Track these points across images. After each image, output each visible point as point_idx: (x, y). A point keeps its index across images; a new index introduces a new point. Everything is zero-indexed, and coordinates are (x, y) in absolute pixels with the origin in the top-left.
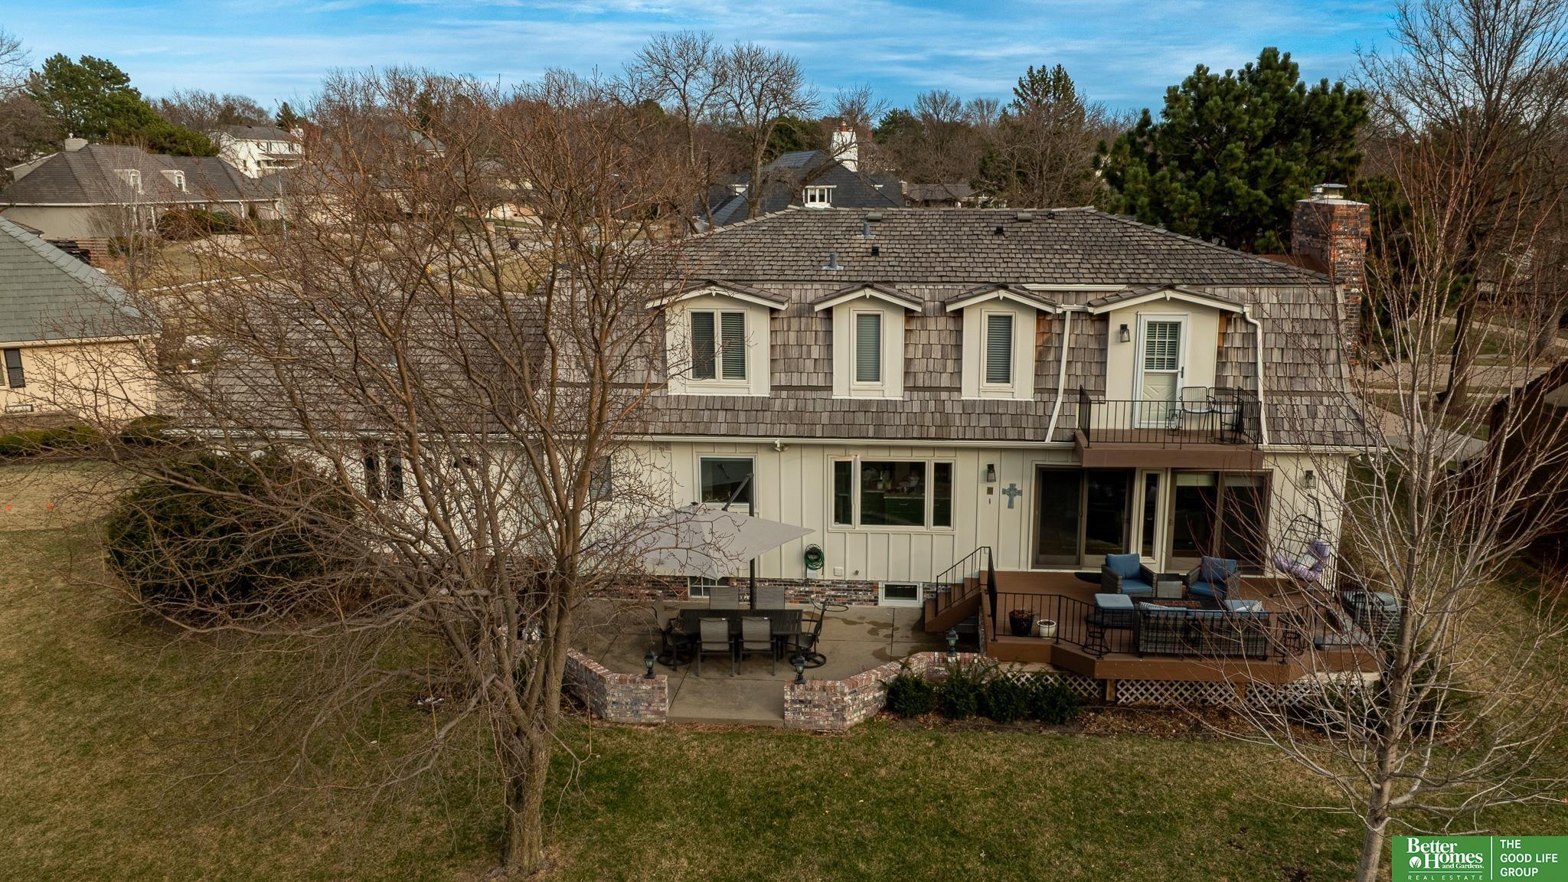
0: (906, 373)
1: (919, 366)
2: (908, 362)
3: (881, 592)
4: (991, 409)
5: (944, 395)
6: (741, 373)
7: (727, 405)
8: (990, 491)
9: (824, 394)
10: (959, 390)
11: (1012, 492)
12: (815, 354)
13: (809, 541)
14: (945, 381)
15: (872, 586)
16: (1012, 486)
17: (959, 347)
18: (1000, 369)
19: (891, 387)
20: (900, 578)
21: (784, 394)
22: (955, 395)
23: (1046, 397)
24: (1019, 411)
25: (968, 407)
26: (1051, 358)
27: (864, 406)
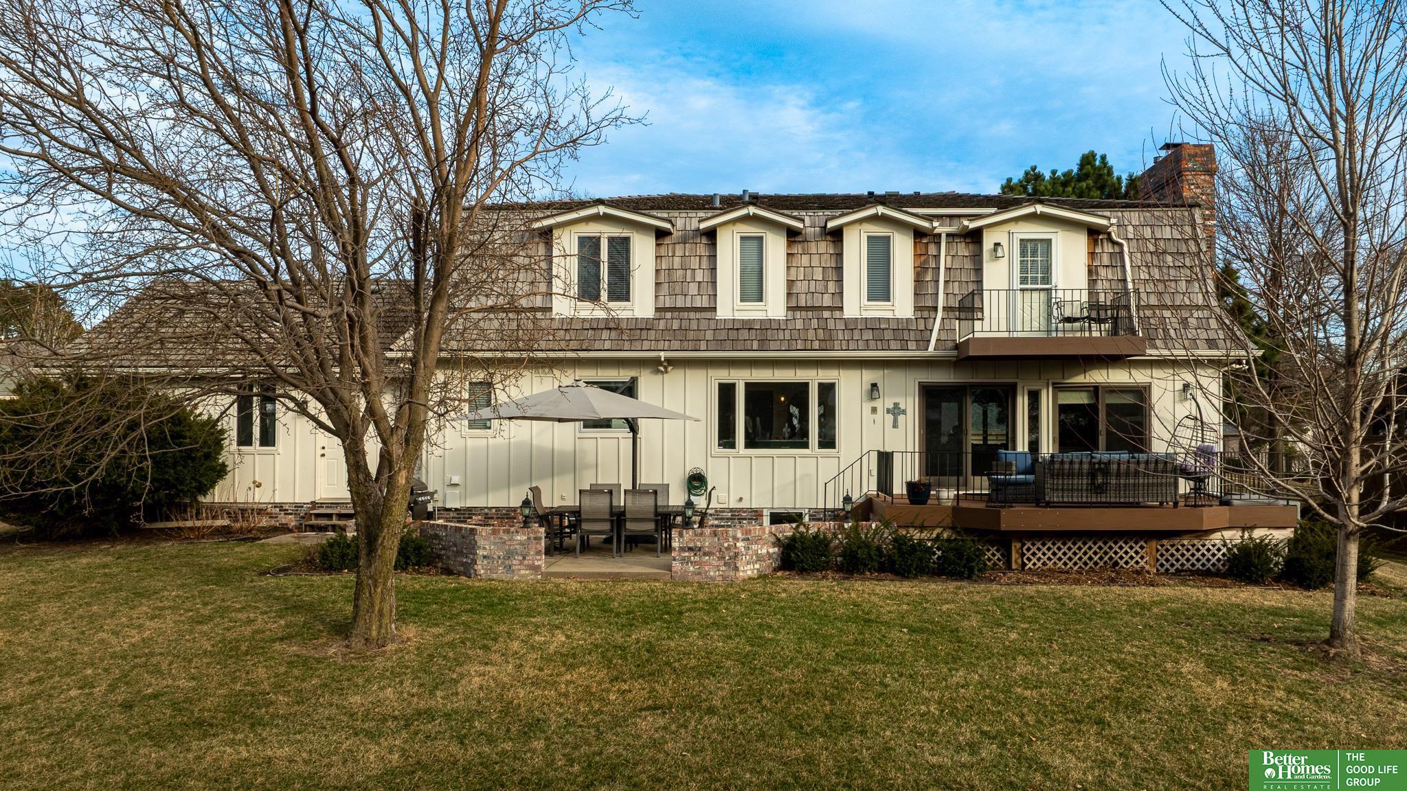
0: (789, 294)
1: (801, 287)
2: (790, 283)
4: (874, 327)
5: (826, 314)
6: (627, 298)
7: (612, 325)
8: (874, 410)
9: (708, 315)
10: (841, 309)
11: (896, 411)
12: (699, 278)
13: (690, 468)
14: (827, 301)
15: (756, 515)
16: (896, 405)
17: (839, 269)
18: (880, 288)
19: (774, 307)
20: (784, 503)
21: (669, 315)
22: (837, 314)
23: (926, 314)
25: (850, 325)
26: (929, 278)
27: (748, 325)
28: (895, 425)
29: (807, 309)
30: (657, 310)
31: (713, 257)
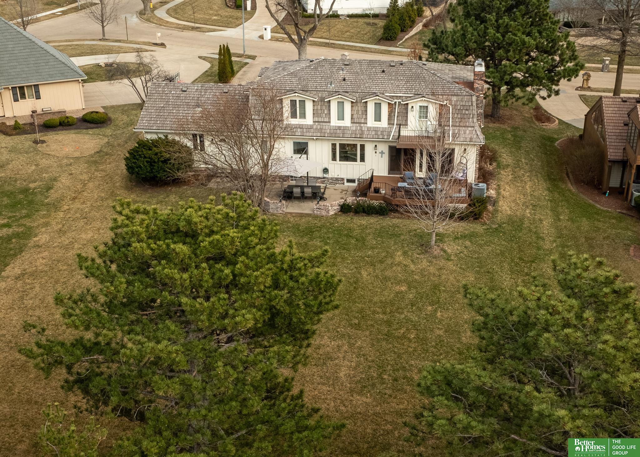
0: (352, 118)
1: (355, 116)
2: (352, 115)
3: (345, 181)
4: (376, 130)
5: (362, 125)
6: (305, 118)
7: (301, 127)
8: (376, 152)
9: (328, 124)
10: (366, 123)
11: (382, 153)
12: (326, 113)
13: (324, 167)
14: (363, 121)
15: (343, 179)
16: (382, 151)
17: (366, 111)
18: (378, 118)
19: (347, 122)
20: (350, 177)
21: (317, 124)
22: (365, 125)
23: (391, 126)
24: (383, 130)
25: (369, 129)
26: (393, 115)
27: (339, 128)
28: (382, 157)
29: (357, 123)
30: (314, 122)
31: (329, 106)
